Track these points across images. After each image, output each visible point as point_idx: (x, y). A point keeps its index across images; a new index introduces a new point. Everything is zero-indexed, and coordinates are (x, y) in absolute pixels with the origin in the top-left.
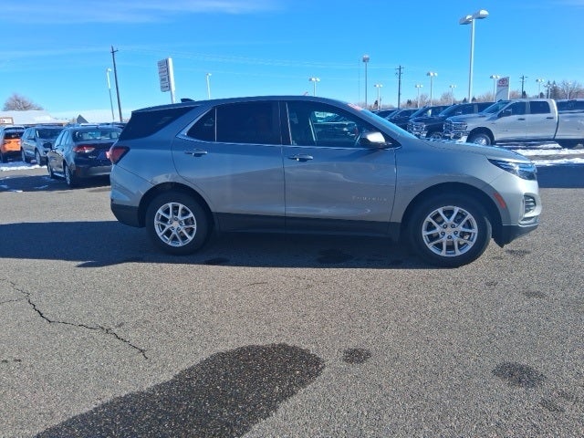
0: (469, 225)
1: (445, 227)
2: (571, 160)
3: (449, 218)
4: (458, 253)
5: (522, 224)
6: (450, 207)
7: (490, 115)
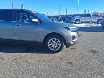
0: (59, 43)
1: (53, 43)
2: (94, 26)
3: (54, 41)
4: (56, 50)
5: (72, 43)
6: (54, 39)
7: (80, 17)
